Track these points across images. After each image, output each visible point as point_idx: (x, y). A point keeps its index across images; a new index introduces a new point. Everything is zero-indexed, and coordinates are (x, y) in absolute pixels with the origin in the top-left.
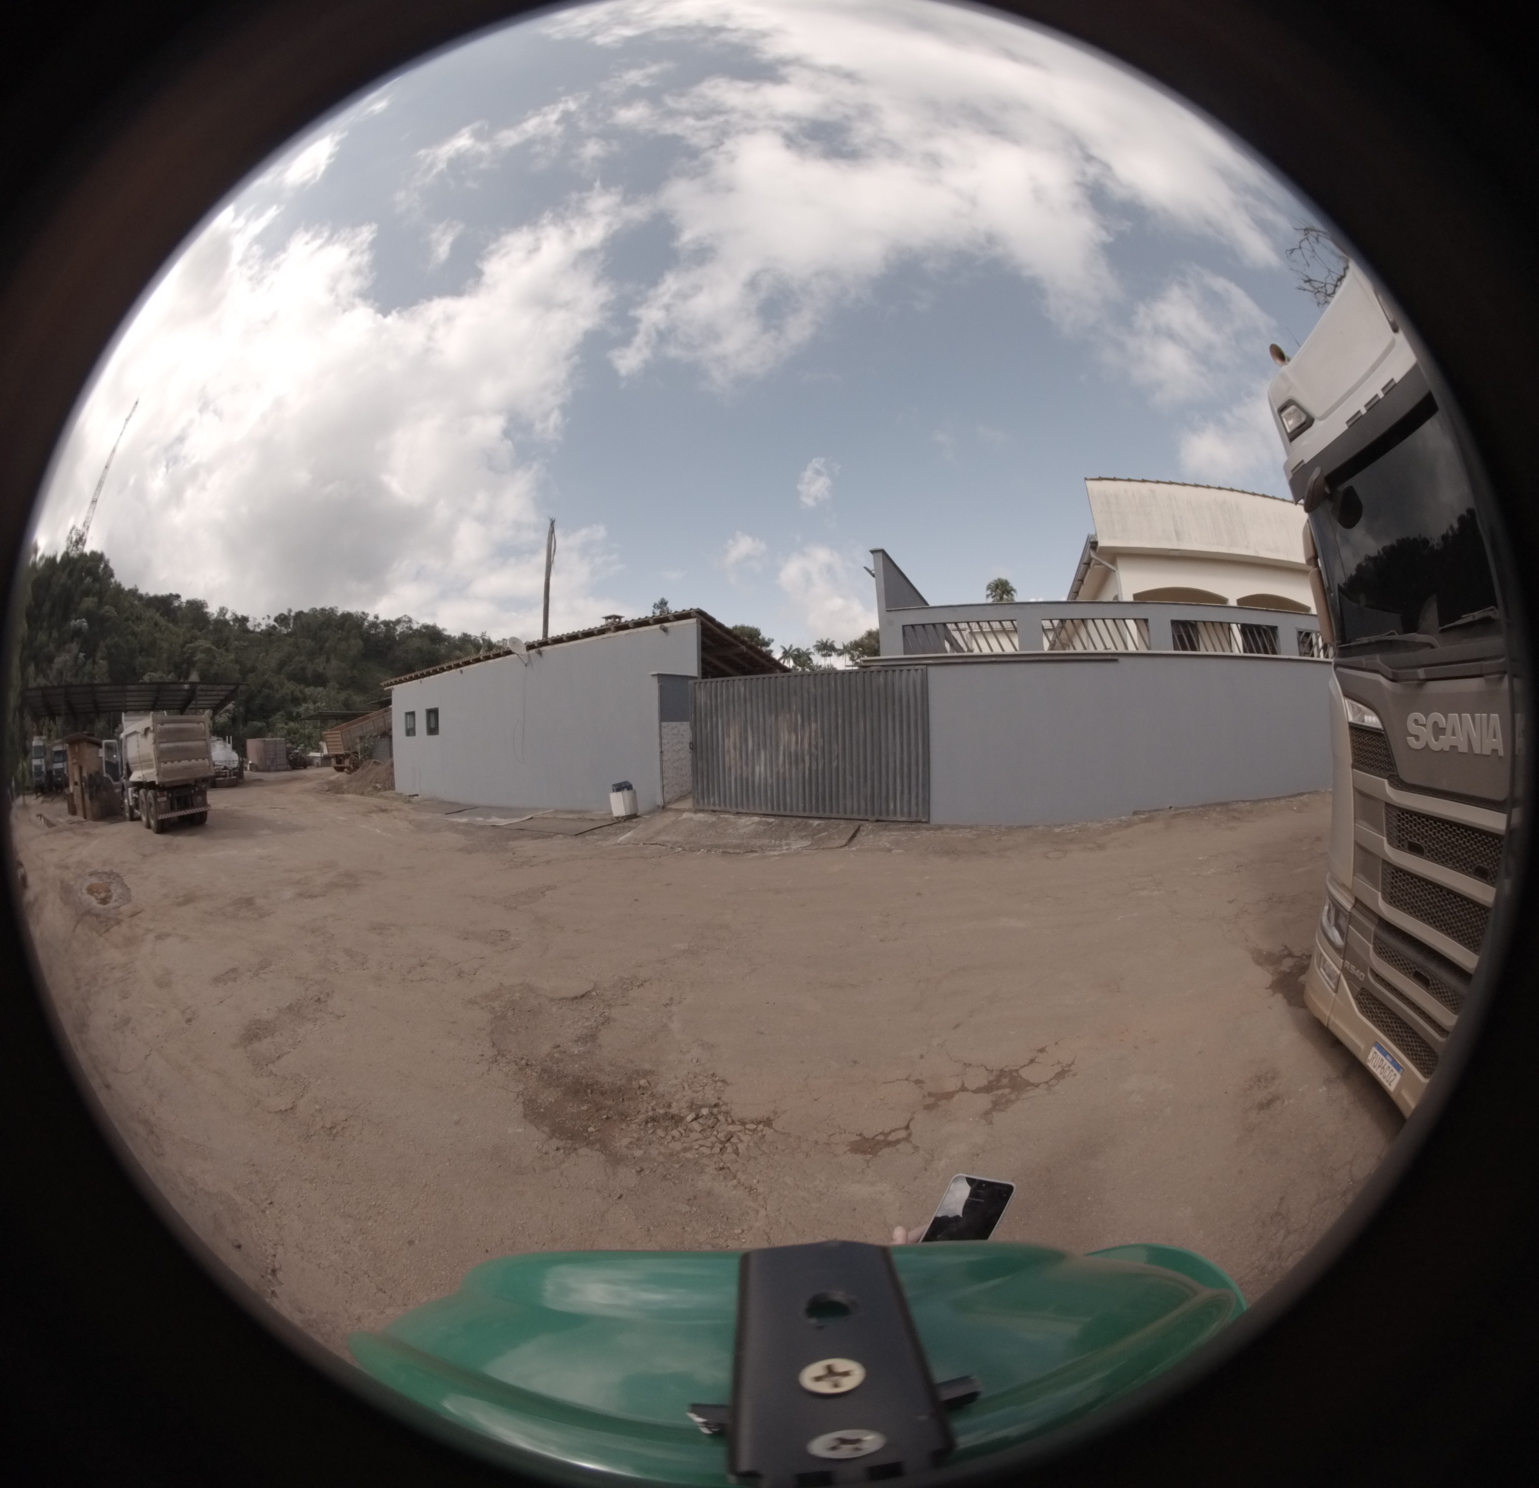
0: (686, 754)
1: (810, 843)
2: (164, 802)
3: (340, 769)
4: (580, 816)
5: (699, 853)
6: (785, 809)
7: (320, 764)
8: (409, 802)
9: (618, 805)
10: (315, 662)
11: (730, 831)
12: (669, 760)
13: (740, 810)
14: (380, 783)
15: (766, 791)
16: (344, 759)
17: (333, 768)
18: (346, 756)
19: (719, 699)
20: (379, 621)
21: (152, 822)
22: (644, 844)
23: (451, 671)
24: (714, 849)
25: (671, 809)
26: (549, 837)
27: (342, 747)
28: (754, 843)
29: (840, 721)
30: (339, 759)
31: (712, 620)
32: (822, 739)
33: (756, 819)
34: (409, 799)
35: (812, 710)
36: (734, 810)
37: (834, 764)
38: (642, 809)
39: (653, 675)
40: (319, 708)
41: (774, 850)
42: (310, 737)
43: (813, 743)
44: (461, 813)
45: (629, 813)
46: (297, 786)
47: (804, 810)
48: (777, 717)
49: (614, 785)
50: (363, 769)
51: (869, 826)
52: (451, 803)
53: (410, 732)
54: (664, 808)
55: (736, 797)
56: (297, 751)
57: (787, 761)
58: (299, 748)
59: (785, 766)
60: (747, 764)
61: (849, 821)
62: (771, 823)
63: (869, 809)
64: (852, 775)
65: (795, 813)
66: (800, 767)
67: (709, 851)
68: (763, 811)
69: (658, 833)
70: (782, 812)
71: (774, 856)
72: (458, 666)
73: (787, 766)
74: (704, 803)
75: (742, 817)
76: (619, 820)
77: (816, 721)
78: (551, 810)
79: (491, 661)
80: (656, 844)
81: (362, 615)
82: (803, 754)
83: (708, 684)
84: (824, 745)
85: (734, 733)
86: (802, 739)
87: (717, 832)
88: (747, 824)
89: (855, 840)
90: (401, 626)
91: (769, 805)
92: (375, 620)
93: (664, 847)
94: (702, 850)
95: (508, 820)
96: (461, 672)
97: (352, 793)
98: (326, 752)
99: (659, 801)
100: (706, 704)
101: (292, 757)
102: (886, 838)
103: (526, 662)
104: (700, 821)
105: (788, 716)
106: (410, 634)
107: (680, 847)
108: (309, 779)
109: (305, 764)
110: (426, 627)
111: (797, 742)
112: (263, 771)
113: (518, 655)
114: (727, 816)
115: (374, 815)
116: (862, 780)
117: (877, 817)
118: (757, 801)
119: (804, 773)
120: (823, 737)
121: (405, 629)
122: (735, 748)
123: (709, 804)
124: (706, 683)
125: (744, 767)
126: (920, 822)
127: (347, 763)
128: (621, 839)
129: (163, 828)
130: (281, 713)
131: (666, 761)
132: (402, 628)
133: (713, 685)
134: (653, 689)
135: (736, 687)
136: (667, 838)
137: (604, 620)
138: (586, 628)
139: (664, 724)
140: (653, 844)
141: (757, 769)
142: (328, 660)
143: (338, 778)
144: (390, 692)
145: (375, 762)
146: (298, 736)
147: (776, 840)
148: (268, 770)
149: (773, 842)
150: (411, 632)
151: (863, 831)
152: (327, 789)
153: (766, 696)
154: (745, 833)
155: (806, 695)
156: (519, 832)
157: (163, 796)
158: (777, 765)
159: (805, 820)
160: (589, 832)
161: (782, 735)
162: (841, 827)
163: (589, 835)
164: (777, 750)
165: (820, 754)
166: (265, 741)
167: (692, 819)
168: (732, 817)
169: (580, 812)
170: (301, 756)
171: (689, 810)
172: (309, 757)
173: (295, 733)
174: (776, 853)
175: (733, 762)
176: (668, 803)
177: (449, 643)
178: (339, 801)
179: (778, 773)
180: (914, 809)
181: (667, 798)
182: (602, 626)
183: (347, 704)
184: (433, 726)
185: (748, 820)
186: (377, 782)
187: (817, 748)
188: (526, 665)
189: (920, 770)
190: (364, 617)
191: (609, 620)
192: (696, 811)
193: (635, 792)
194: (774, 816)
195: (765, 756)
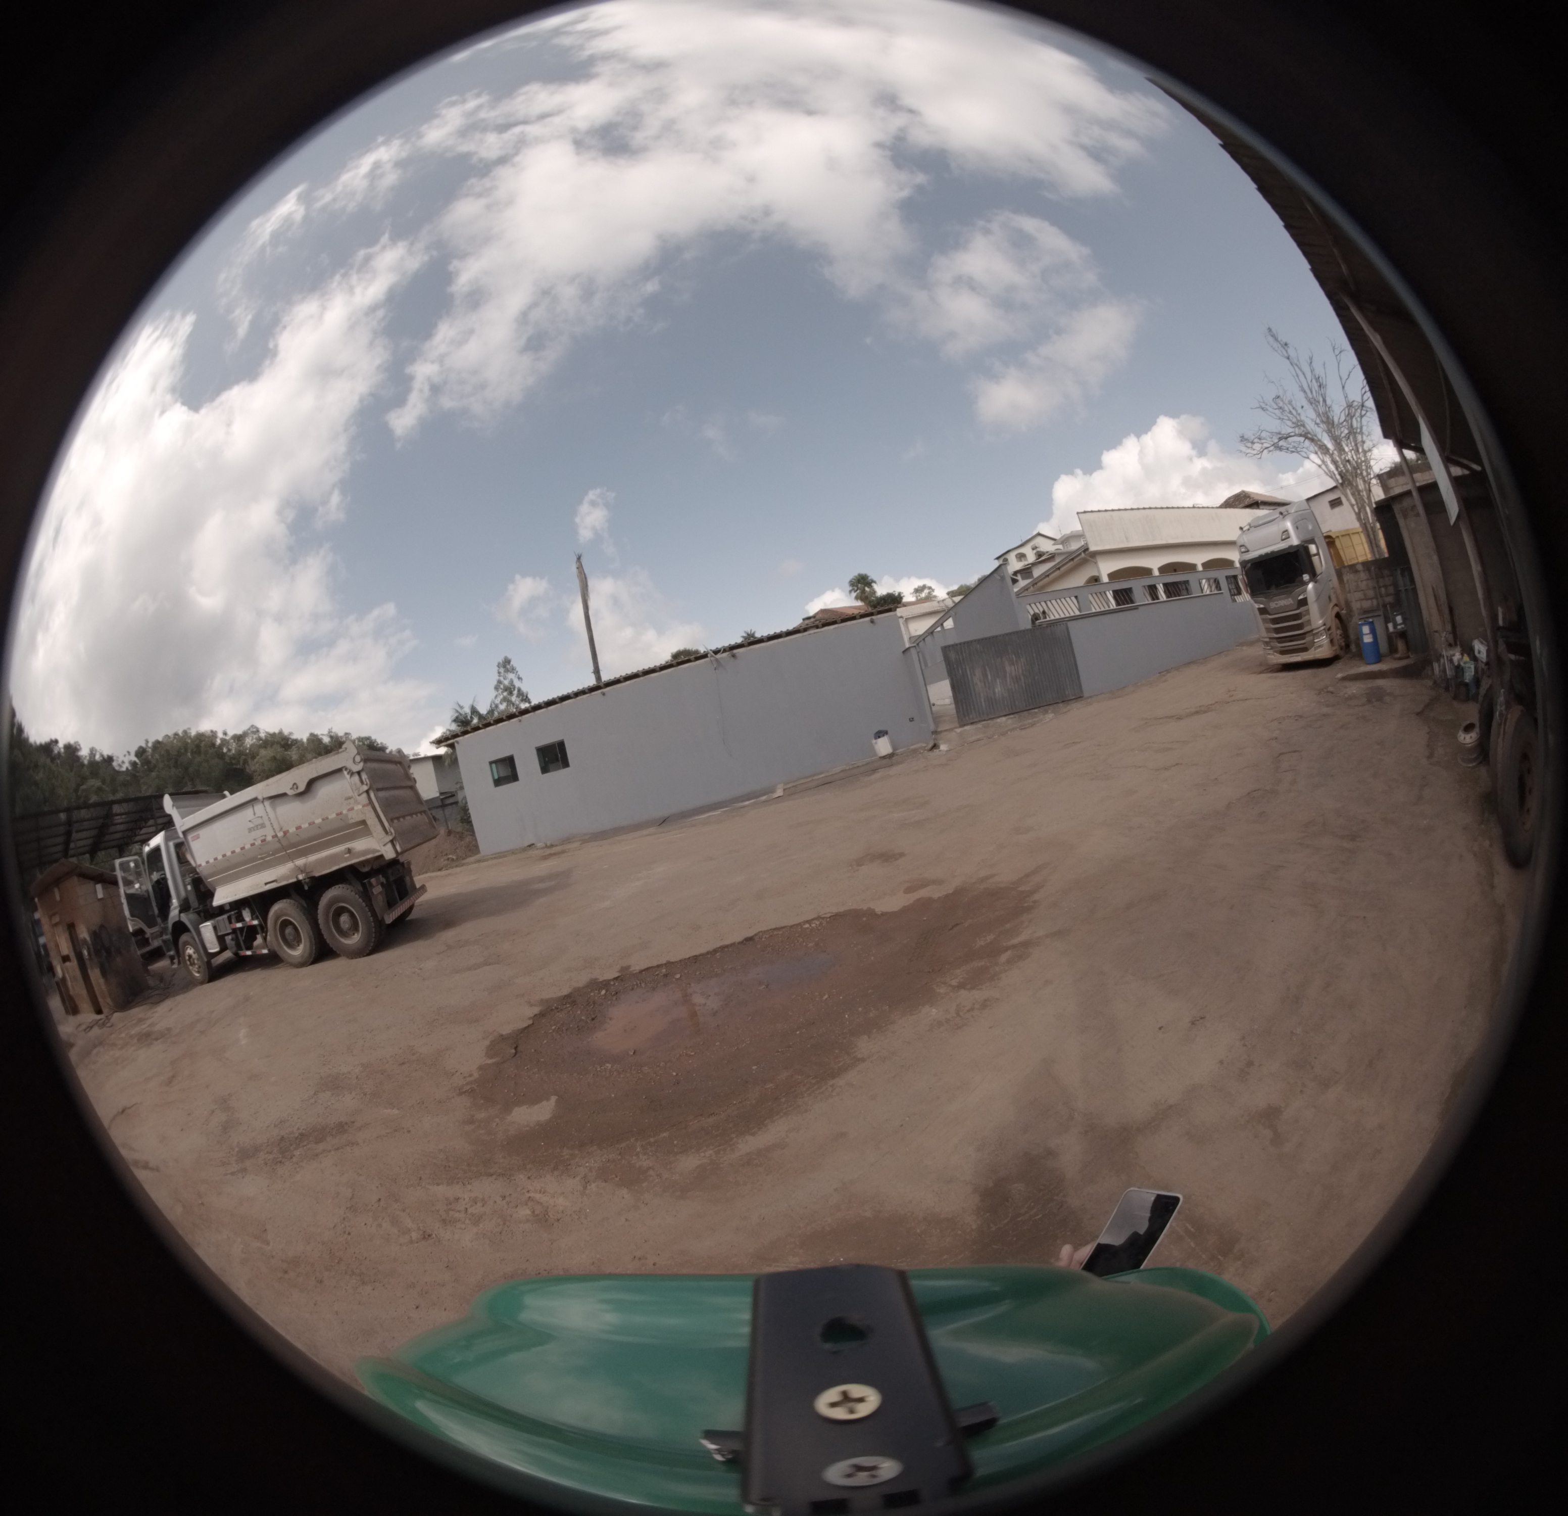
9: (882, 747)
13: (990, 717)
15: (1003, 702)
19: (964, 655)
25: (941, 732)
29: (1034, 655)
32: (1028, 666)
35: (1020, 652)
36: (986, 718)
37: (1036, 678)
43: (1024, 669)
47: (1027, 707)
48: (1001, 660)
49: (875, 734)
53: (506, 779)
55: (987, 710)
57: (1012, 681)
60: (989, 689)
62: (1015, 717)
63: (1057, 696)
64: (1046, 681)
65: (1022, 709)
66: (1020, 683)
68: (1006, 713)
70: (1017, 711)
73: (1013, 684)
74: (966, 720)
75: (996, 720)
77: (1023, 658)
82: (1019, 676)
84: (1029, 670)
85: (978, 673)
86: (1018, 668)
91: (1007, 709)
100: (956, 659)
105: (1007, 657)
111: (1015, 670)
114: (986, 722)
116: (1051, 683)
117: (1063, 701)
118: (1001, 709)
119: (1022, 687)
121: (255, 740)
122: (980, 681)
123: (970, 720)
125: (988, 691)
126: (1080, 697)
132: (251, 740)
141: (996, 690)
149: (1034, 720)
150: (259, 741)
153: (993, 648)
154: (1011, 723)
158: (1008, 685)
161: (1007, 669)
164: (1006, 677)
165: (1028, 675)
168: (989, 722)
171: (957, 727)
175: (980, 690)
179: (1009, 689)
180: (1076, 691)
185: (1001, 720)
187: (1026, 671)
189: (1075, 672)
192: (964, 726)
194: (1012, 714)
195: (1000, 682)
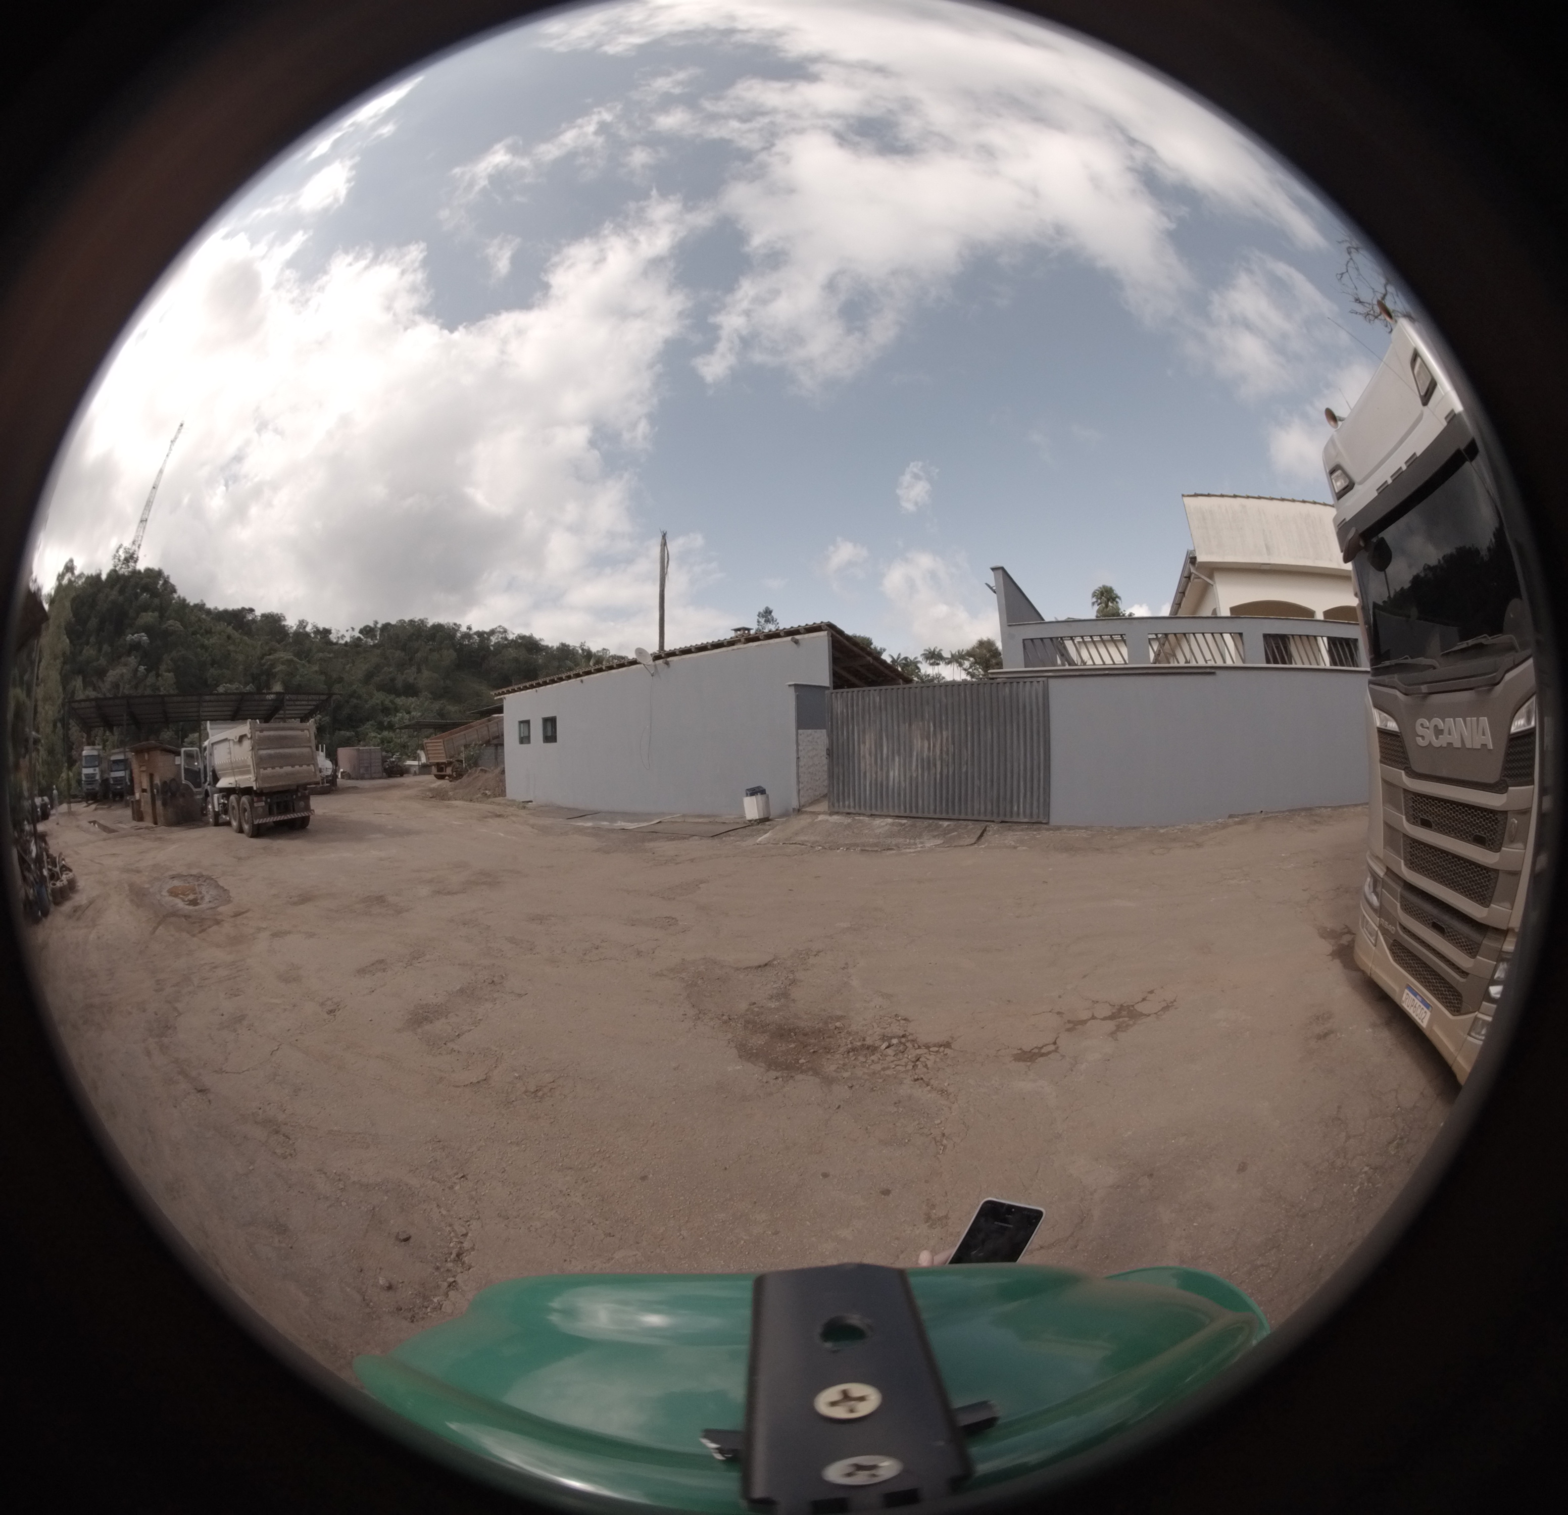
0: (823, 760)
1: (942, 841)
2: (262, 807)
3: (441, 777)
4: (711, 819)
5: (838, 851)
6: (917, 812)
7: (417, 772)
8: (524, 808)
9: (752, 808)
10: (405, 672)
11: (867, 831)
12: (804, 765)
13: (874, 812)
14: (489, 790)
15: (899, 795)
16: (446, 767)
17: (433, 776)
18: (450, 764)
19: (855, 709)
20: (471, 632)
21: (246, 827)
22: (784, 844)
23: (570, 681)
24: (853, 848)
25: (806, 812)
26: (685, 838)
27: (444, 755)
28: (889, 842)
29: (969, 729)
30: (440, 767)
31: (841, 633)
32: (952, 746)
33: (890, 820)
34: (524, 805)
35: (944, 718)
36: (869, 812)
37: (964, 769)
38: (774, 813)
39: (790, 686)
40: (413, 718)
41: (909, 848)
42: (404, 746)
43: (945, 749)
44: (583, 817)
45: (762, 817)
46: (396, 793)
47: (935, 812)
48: (910, 725)
49: (747, 790)
50: (469, 776)
51: (994, 827)
52: (569, 809)
53: (525, 739)
54: (799, 811)
55: (871, 800)
56: (394, 760)
57: (919, 766)
58: (394, 756)
59: (918, 771)
60: (882, 769)
61: (976, 822)
62: (904, 824)
63: (995, 810)
64: (980, 779)
65: (926, 815)
66: (933, 771)
67: (847, 849)
68: (897, 813)
69: (797, 834)
70: (914, 814)
71: (910, 853)
72: (578, 675)
73: (920, 771)
74: (839, 806)
75: (876, 819)
76: (752, 823)
77: (947, 729)
78: (678, 815)
79: (613, 671)
80: (795, 843)
81: (454, 626)
82: (935, 759)
83: (845, 694)
84: (954, 753)
85: (869, 739)
86: (934, 746)
87: (853, 832)
88: (882, 825)
89: (983, 839)
90: (496, 637)
91: (902, 807)
92: (468, 631)
93: (803, 846)
94: (842, 848)
95: (636, 824)
96: (582, 681)
97: (460, 800)
98: (424, 760)
99: (795, 804)
100: (842, 713)
101: (388, 765)
102: (1011, 837)
103: (652, 672)
104: (836, 823)
105: (921, 723)
106: (506, 644)
107: (820, 846)
108: (408, 787)
109: (402, 772)
110: (522, 637)
111: (929, 748)
112: (357, 779)
113: (644, 665)
114: (861, 818)
115: (490, 820)
116: (989, 784)
117: (1001, 818)
118: (891, 804)
119: (935, 779)
120: (954, 743)
121: (500, 640)
122: (870, 754)
123: (844, 806)
124: (843, 692)
125: (879, 773)
126: (1041, 823)
127: (449, 771)
128: (760, 839)
129: (258, 832)
130: (370, 722)
131: (802, 767)
132: (497, 639)
133: (850, 695)
134: (790, 698)
135: (872, 698)
136: (806, 838)
137: (734, 632)
138: (716, 640)
139: (800, 731)
140: (792, 844)
141: (891, 774)
142: (419, 671)
143: (440, 785)
144: (501, 700)
145: (482, 770)
146: (392, 745)
147: (910, 839)
148: (362, 778)
149: (908, 840)
150: (506, 642)
151: (989, 831)
152: (431, 795)
153: (901, 706)
154: (880, 833)
155: (938, 705)
156: (653, 834)
157: (262, 801)
158: (910, 770)
159: (936, 821)
160: (725, 834)
161: (915, 741)
162: (970, 827)
163: (725, 836)
164: (911, 756)
165: (950, 760)
166: (359, 749)
167: (827, 821)
168: (866, 819)
169: (708, 816)
170: (397, 764)
171: (824, 813)
172: (405, 766)
173: (389, 742)
174: (912, 850)
175: (868, 767)
176: (803, 806)
177: (547, 653)
178: (448, 807)
179: (911, 777)
180: (1035, 811)
181: (803, 801)
182: (731, 638)
183: (441, 714)
184: (549, 734)
185: (882, 822)
186: (486, 789)
187: (948, 754)
188: (652, 675)
189: (1042, 775)
190: (456, 628)
191: (739, 632)
192: (832, 814)
193: (768, 797)
194: (906, 817)
195: (899, 761)
